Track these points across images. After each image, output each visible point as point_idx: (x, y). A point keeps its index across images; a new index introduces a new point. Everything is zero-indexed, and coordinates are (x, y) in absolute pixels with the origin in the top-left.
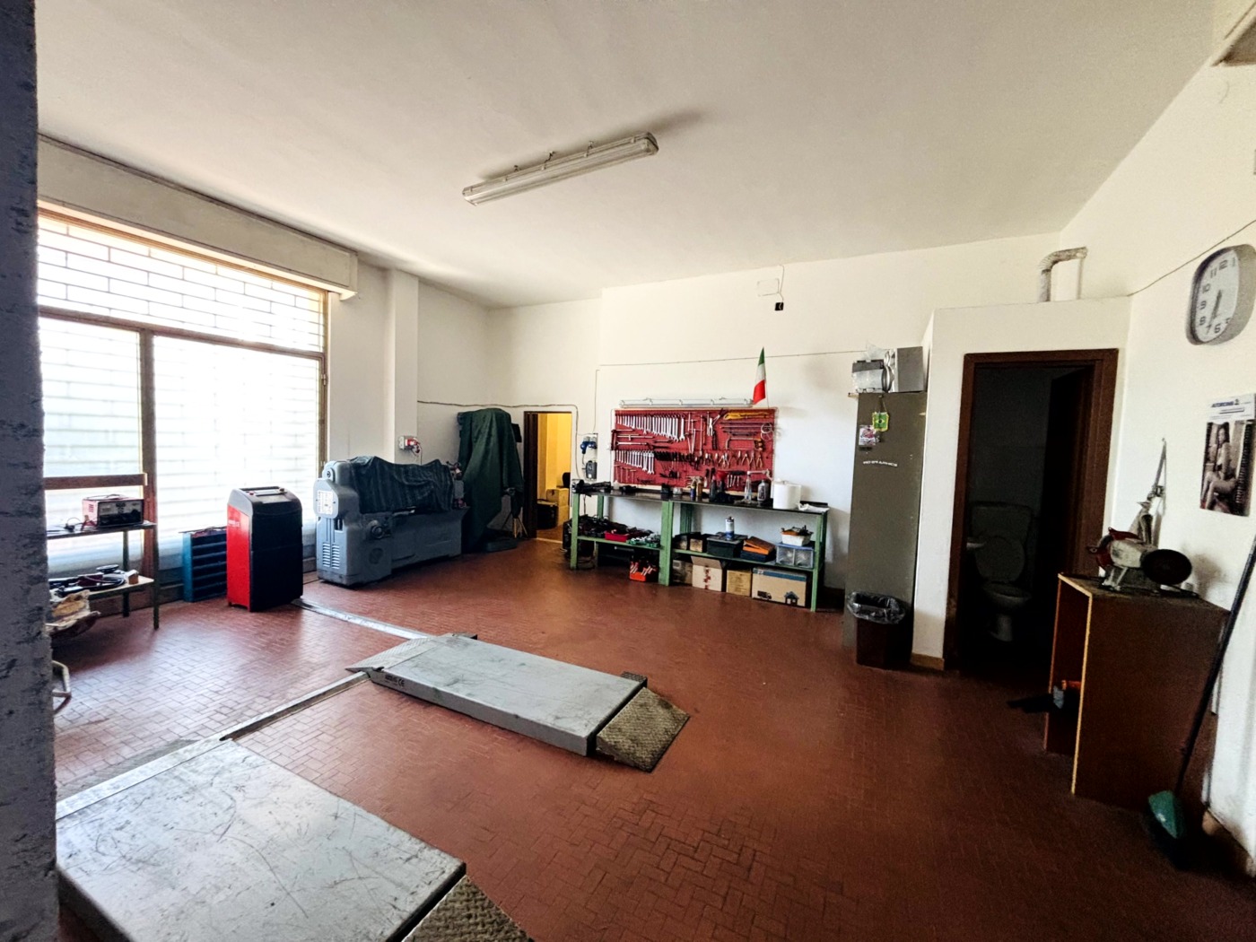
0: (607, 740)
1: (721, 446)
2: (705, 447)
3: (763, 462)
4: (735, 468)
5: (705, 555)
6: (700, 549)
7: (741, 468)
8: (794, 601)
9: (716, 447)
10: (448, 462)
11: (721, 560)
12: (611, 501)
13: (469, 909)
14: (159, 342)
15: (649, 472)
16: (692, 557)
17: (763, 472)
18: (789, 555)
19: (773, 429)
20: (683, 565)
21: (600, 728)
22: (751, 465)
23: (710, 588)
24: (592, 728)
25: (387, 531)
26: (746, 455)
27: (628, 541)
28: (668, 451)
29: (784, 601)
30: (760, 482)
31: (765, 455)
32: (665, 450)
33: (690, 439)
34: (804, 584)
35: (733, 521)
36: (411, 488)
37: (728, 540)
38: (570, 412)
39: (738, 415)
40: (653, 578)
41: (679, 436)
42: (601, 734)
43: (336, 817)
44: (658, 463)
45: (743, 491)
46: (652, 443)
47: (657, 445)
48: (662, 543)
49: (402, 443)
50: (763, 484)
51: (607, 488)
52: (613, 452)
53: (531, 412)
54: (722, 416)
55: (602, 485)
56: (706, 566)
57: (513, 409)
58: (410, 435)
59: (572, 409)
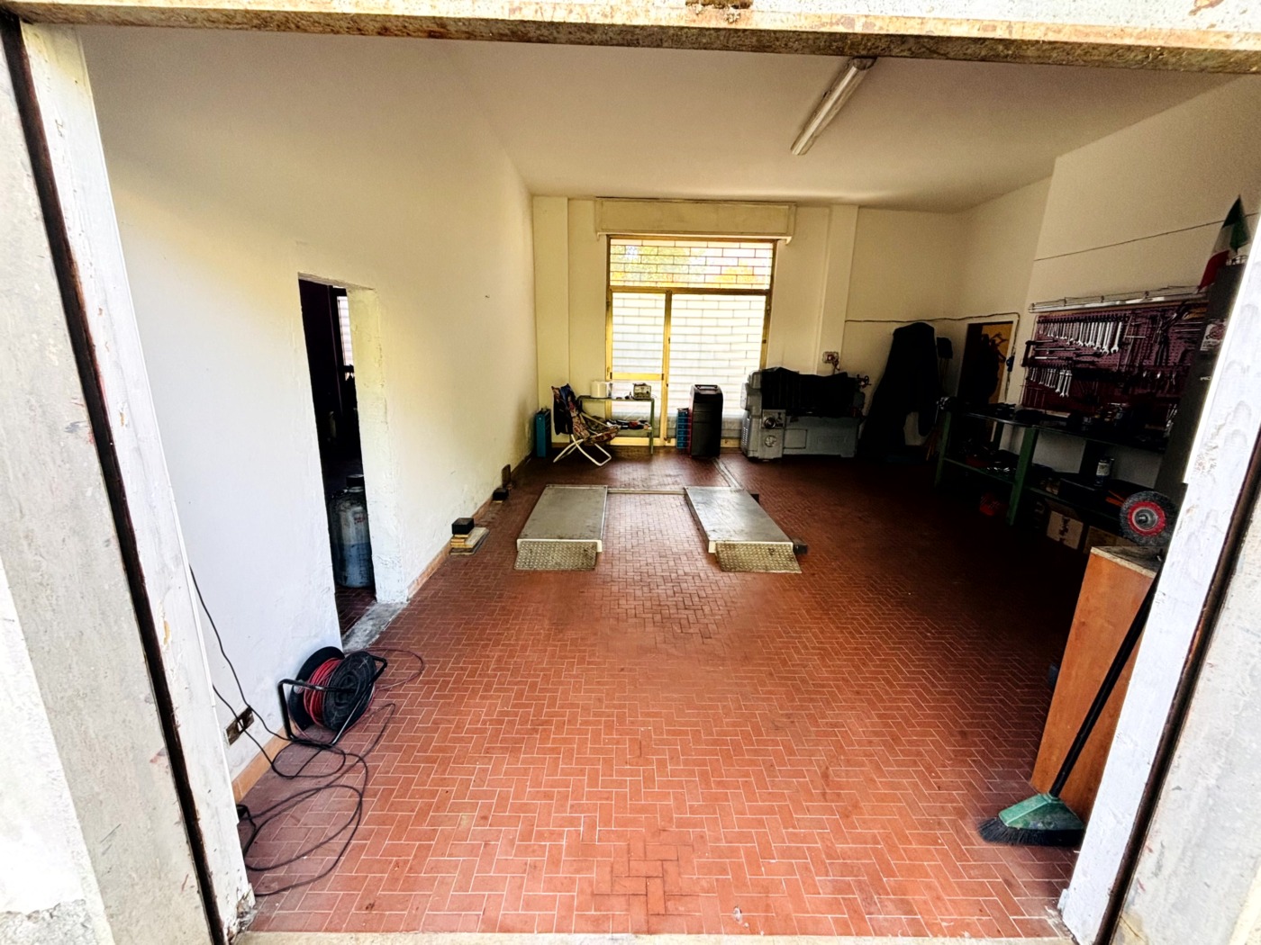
1: (1171, 360)
2: (1145, 362)
5: (1063, 500)
6: (1056, 492)
9: (1162, 360)
10: (858, 376)
11: (1082, 512)
15: (1063, 395)
16: (1046, 499)
23: (1065, 543)
25: (778, 424)
28: (1093, 367)
32: (1087, 366)
33: (1125, 351)
38: (1011, 323)
41: (1110, 348)
44: (1076, 383)
46: (1073, 357)
47: (1079, 359)
48: (1017, 477)
49: (823, 357)
52: (1027, 369)
53: (974, 324)
54: (1180, 315)
56: (1066, 516)
57: (958, 322)
58: (833, 351)
59: (1014, 318)
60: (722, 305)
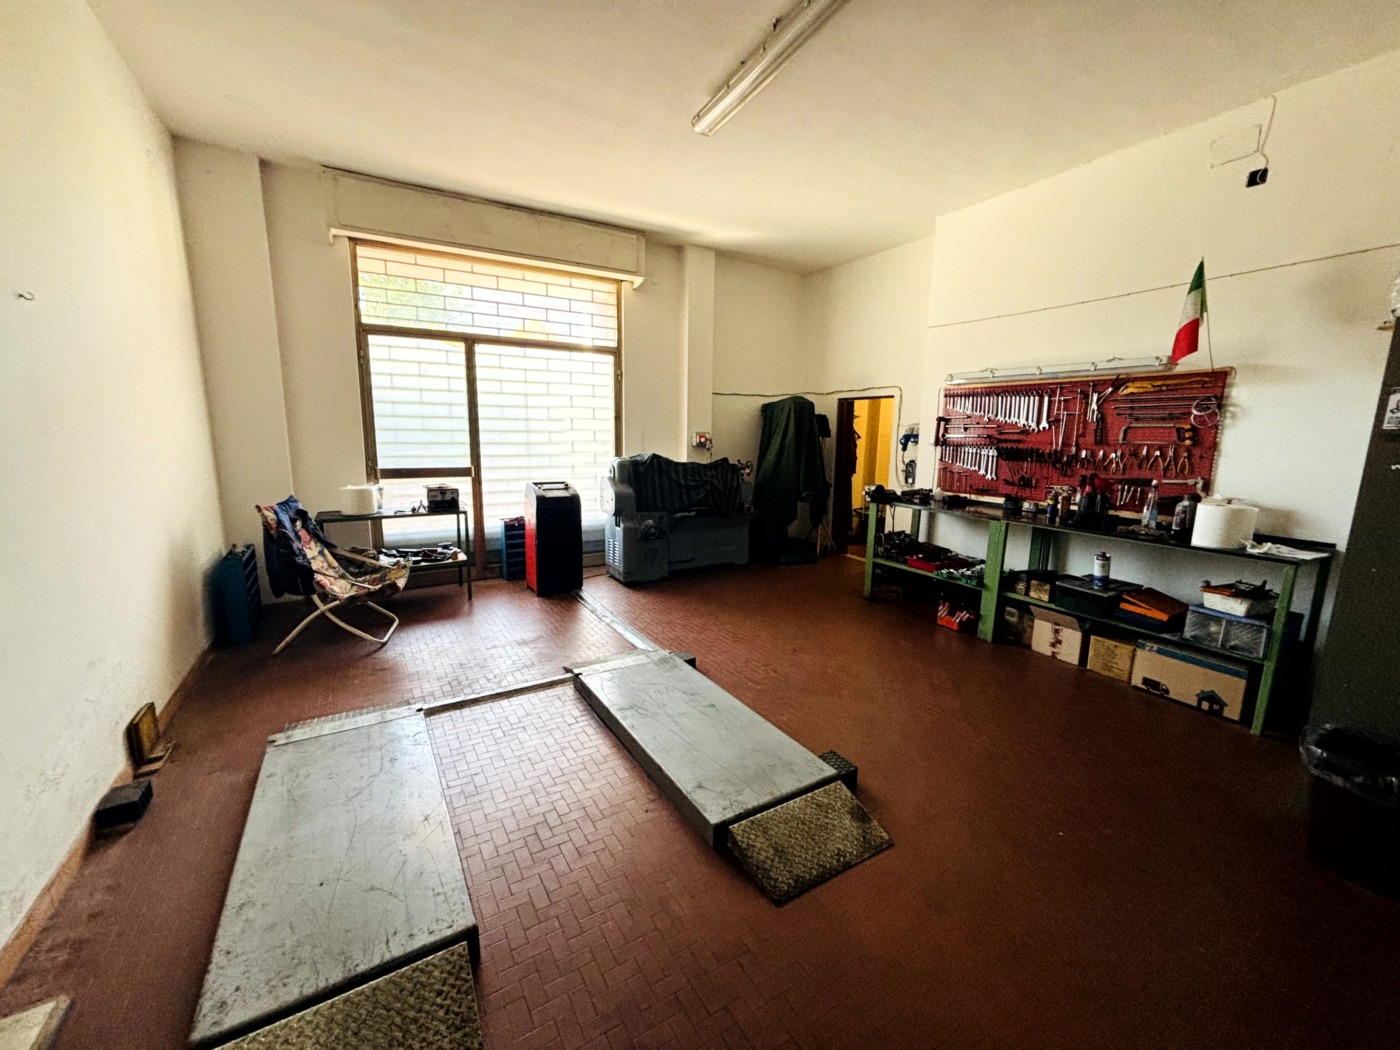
0: (739, 838)
1: (1111, 438)
2: (1081, 440)
3: (1191, 464)
4: (1136, 474)
5: (1053, 606)
6: (1046, 598)
7: (1145, 474)
8: (1216, 707)
9: (1102, 438)
10: (739, 461)
11: (1080, 620)
12: (932, 518)
13: (444, 984)
14: (479, 348)
15: (989, 477)
16: (1031, 607)
17: (1191, 482)
18: (1213, 628)
19: (1220, 406)
20: (1021, 618)
21: (739, 818)
22: (1166, 469)
23: (1059, 657)
24: (729, 814)
25: (660, 532)
26: (1158, 453)
27: (935, 573)
28: (1021, 446)
29: (1194, 703)
30: (1181, 499)
31: (1197, 452)
32: (1014, 446)
33: (1057, 428)
34: (1242, 684)
35: (1108, 559)
36: (688, 488)
37: (1096, 589)
38: (892, 397)
39: (1148, 386)
40: (969, 628)
41: (1039, 423)
42: (734, 827)
43: (426, 819)
44: (1003, 463)
45: (1141, 511)
46: (994, 433)
47: (1002, 437)
48: (987, 581)
49: (694, 439)
50: (1186, 503)
51: (925, 497)
52: (939, 448)
53: (845, 399)
54: (1116, 389)
55: (917, 492)
56: (1056, 624)
57: (826, 397)
58: (703, 431)
59: (895, 392)
60: (553, 365)
